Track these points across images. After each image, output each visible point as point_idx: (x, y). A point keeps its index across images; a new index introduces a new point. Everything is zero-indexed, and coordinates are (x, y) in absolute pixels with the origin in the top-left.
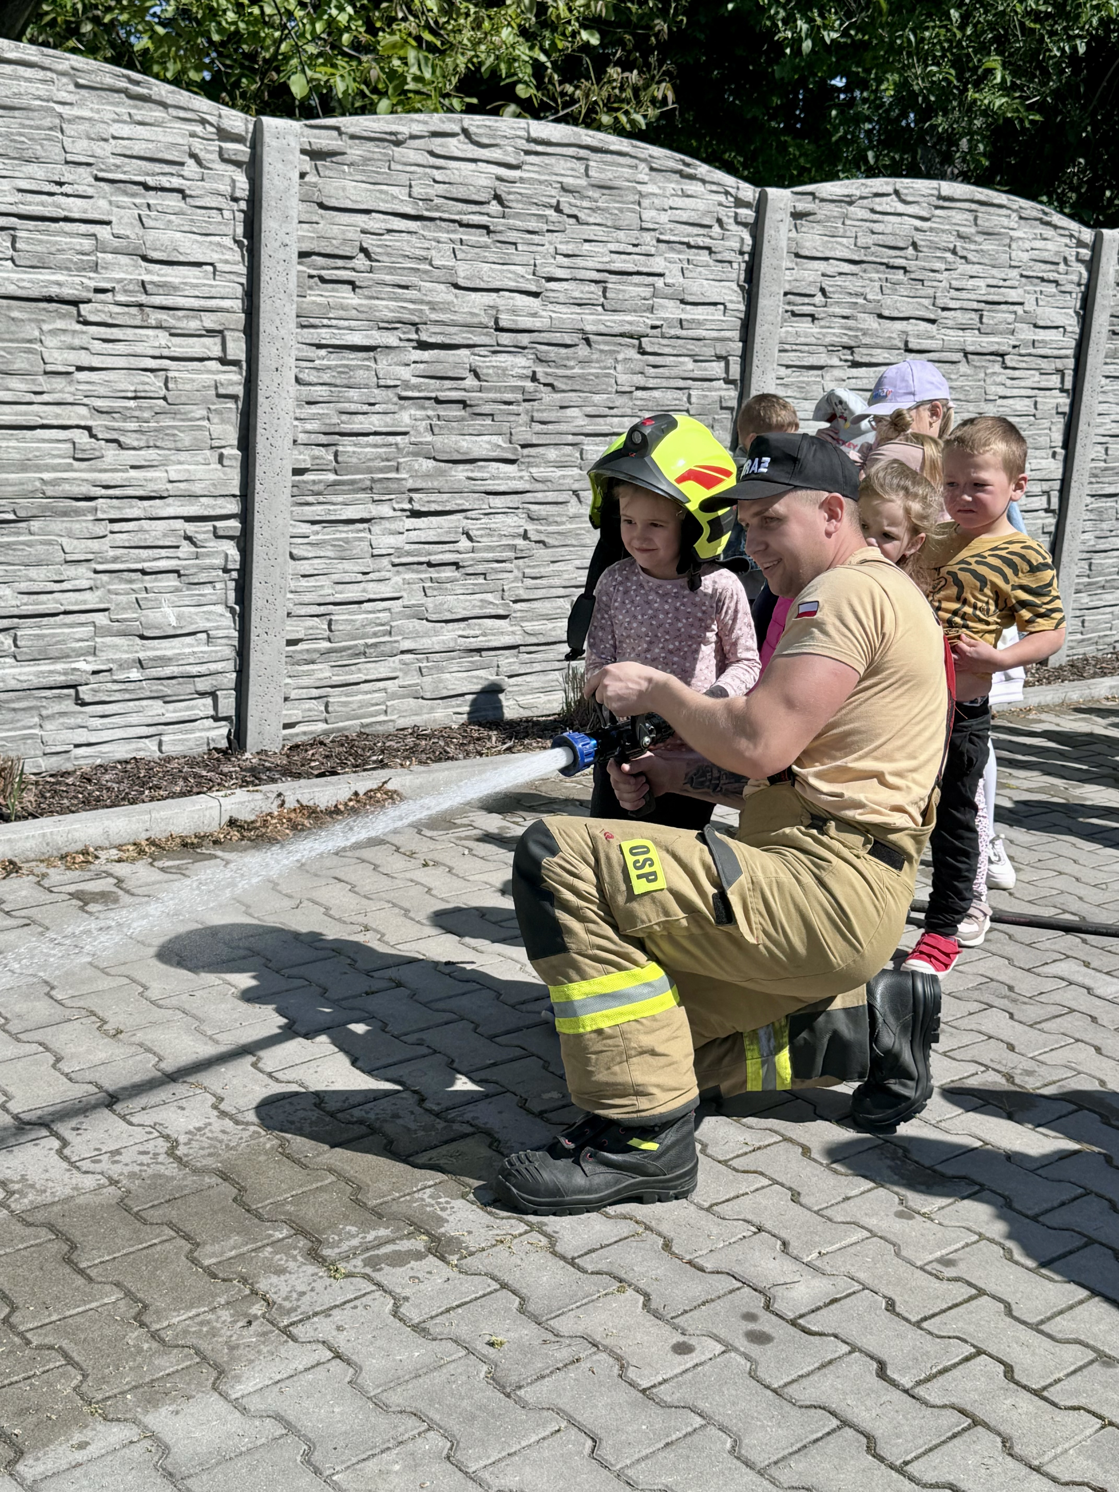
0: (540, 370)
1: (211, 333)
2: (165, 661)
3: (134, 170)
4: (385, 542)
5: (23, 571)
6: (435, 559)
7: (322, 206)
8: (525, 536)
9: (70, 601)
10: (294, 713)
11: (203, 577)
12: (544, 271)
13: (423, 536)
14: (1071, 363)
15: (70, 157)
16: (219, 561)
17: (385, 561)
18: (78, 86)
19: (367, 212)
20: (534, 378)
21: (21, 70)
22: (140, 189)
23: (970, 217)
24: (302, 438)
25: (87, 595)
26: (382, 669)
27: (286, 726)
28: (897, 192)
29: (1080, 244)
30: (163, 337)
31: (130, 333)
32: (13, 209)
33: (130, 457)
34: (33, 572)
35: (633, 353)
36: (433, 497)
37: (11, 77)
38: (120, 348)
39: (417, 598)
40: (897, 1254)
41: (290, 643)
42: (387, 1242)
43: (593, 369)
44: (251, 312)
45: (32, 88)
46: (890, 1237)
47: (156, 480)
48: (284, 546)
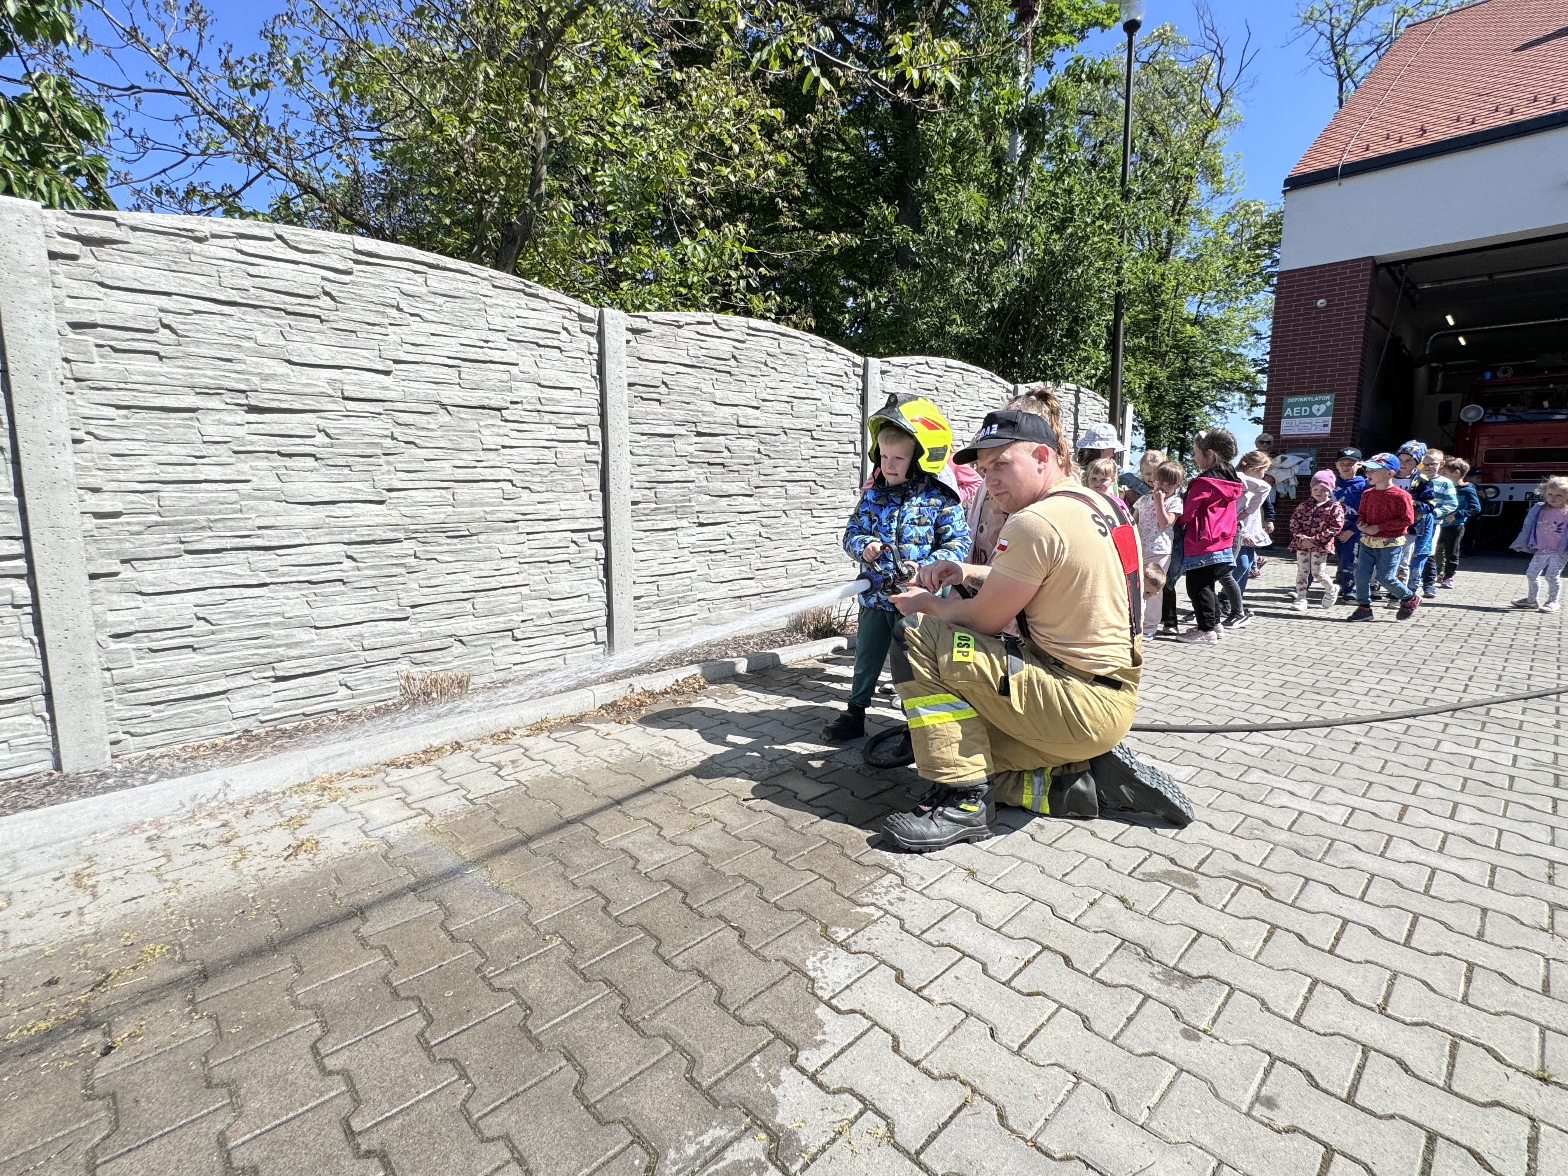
0: (762, 448)
1: (581, 426)
2: (564, 612)
3: (531, 335)
4: (685, 541)
5: (476, 565)
6: (713, 549)
7: (640, 359)
8: (760, 535)
9: (505, 581)
10: (641, 637)
11: (583, 564)
12: (759, 396)
13: (706, 537)
15: (491, 327)
16: (593, 555)
17: (686, 551)
18: (494, 286)
19: (666, 363)
20: (759, 452)
21: (458, 275)
22: (535, 346)
23: (961, 376)
24: (636, 485)
25: (516, 577)
26: (688, 610)
28: (927, 363)
30: (553, 429)
31: (533, 427)
32: (458, 355)
33: (537, 497)
34: (482, 565)
35: (809, 439)
36: (710, 515)
38: (528, 435)
39: (706, 570)
40: (1217, 1096)
41: (636, 598)
42: (725, 1148)
43: (789, 447)
44: (603, 415)
45: (466, 286)
46: (1196, 1070)
47: (553, 510)
48: (629, 545)
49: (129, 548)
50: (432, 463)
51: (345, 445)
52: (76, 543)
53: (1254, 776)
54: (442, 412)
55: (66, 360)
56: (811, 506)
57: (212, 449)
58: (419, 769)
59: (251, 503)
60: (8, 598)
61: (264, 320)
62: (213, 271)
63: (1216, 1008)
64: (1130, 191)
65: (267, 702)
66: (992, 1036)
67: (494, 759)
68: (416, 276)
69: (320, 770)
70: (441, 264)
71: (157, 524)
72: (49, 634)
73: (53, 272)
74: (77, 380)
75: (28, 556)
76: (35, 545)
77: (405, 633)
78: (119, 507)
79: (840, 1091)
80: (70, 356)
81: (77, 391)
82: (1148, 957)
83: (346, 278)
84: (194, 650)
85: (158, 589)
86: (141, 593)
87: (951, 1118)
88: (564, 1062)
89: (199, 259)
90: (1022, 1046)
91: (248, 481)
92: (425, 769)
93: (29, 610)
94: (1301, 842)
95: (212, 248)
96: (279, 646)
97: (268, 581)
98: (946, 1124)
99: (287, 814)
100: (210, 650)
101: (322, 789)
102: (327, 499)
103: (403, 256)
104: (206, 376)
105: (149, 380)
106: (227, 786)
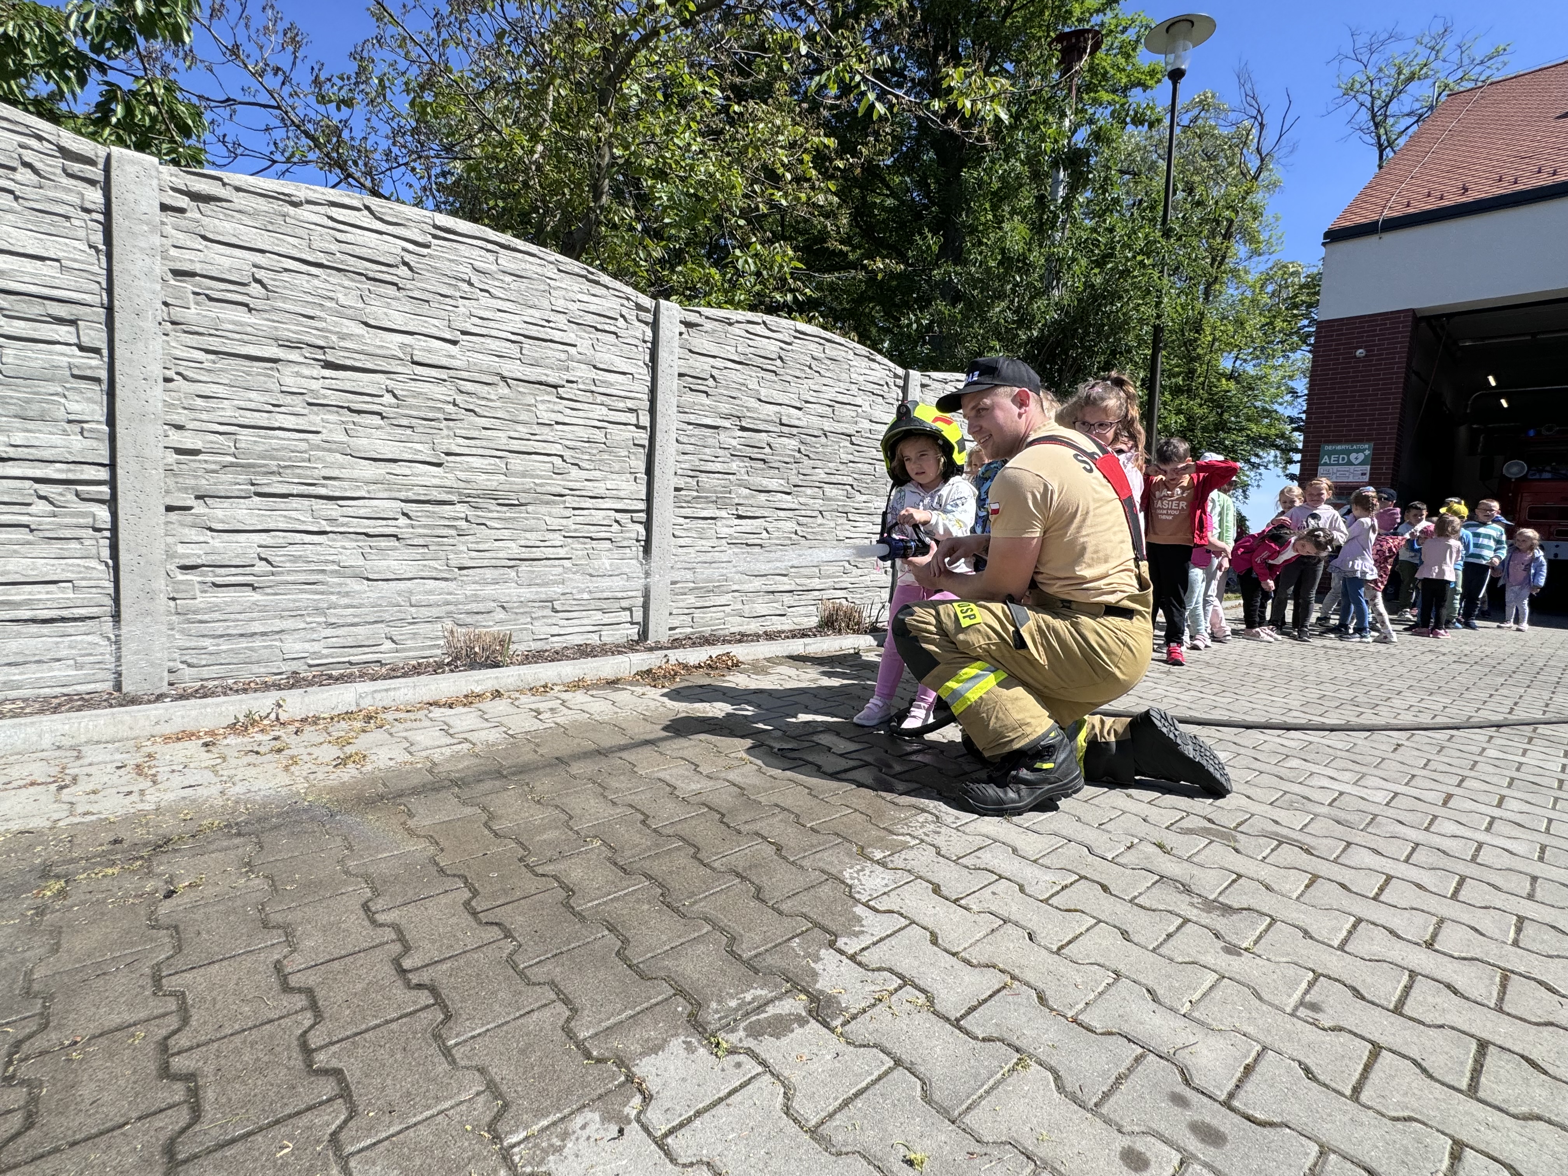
0: (803, 449)
1: (631, 410)
3: (590, 319)
4: (724, 531)
5: (523, 534)
6: (750, 542)
7: (690, 351)
8: (795, 533)
9: (550, 553)
10: (675, 622)
11: (625, 544)
12: (802, 397)
13: (744, 529)
15: (554, 308)
16: (634, 536)
17: (724, 542)
18: (559, 270)
19: (714, 357)
20: (799, 451)
21: (527, 257)
22: (593, 330)
24: (680, 472)
25: (559, 550)
26: (723, 600)
27: (671, 629)
30: (604, 410)
31: (587, 407)
32: (521, 332)
33: (585, 474)
34: (528, 535)
35: (848, 444)
36: (749, 509)
38: (581, 414)
40: (1260, 999)
41: (673, 583)
42: (766, 1004)
43: (829, 450)
44: (653, 401)
45: (534, 268)
46: (1238, 977)
47: (599, 488)
48: (669, 530)
49: (205, 484)
50: (489, 432)
51: (410, 407)
52: (157, 474)
53: (1294, 763)
54: (502, 384)
55: (166, 304)
56: (846, 509)
57: (288, 399)
58: (460, 709)
59: (321, 453)
60: (90, 521)
61: (347, 283)
62: (303, 233)
63: (1258, 933)
64: (1171, 230)
65: (316, 647)
66: (1031, 939)
67: (533, 706)
68: (488, 254)
69: (367, 704)
70: (513, 245)
71: (232, 465)
72: (124, 557)
73: (163, 223)
74: (173, 323)
75: (112, 483)
76: (120, 472)
77: (450, 594)
78: (199, 445)
79: (879, 969)
80: (169, 301)
81: (172, 333)
82: (1187, 890)
83: (425, 251)
84: (254, 588)
85: (227, 527)
86: (211, 529)
87: (991, 996)
88: (606, 932)
89: (293, 221)
90: (1059, 949)
91: (318, 432)
92: (466, 709)
93: (107, 534)
94: (1342, 815)
95: (306, 213)
96: (332, 593)
97: (328, 529)
98: (985, 1001)
99: (336, 734)
100: (269, 590)
101: (369, 718)
102: (390, 456)
103: (478, 234)
104: (289, 330)
105: (237, 329)
106: (280, 706)
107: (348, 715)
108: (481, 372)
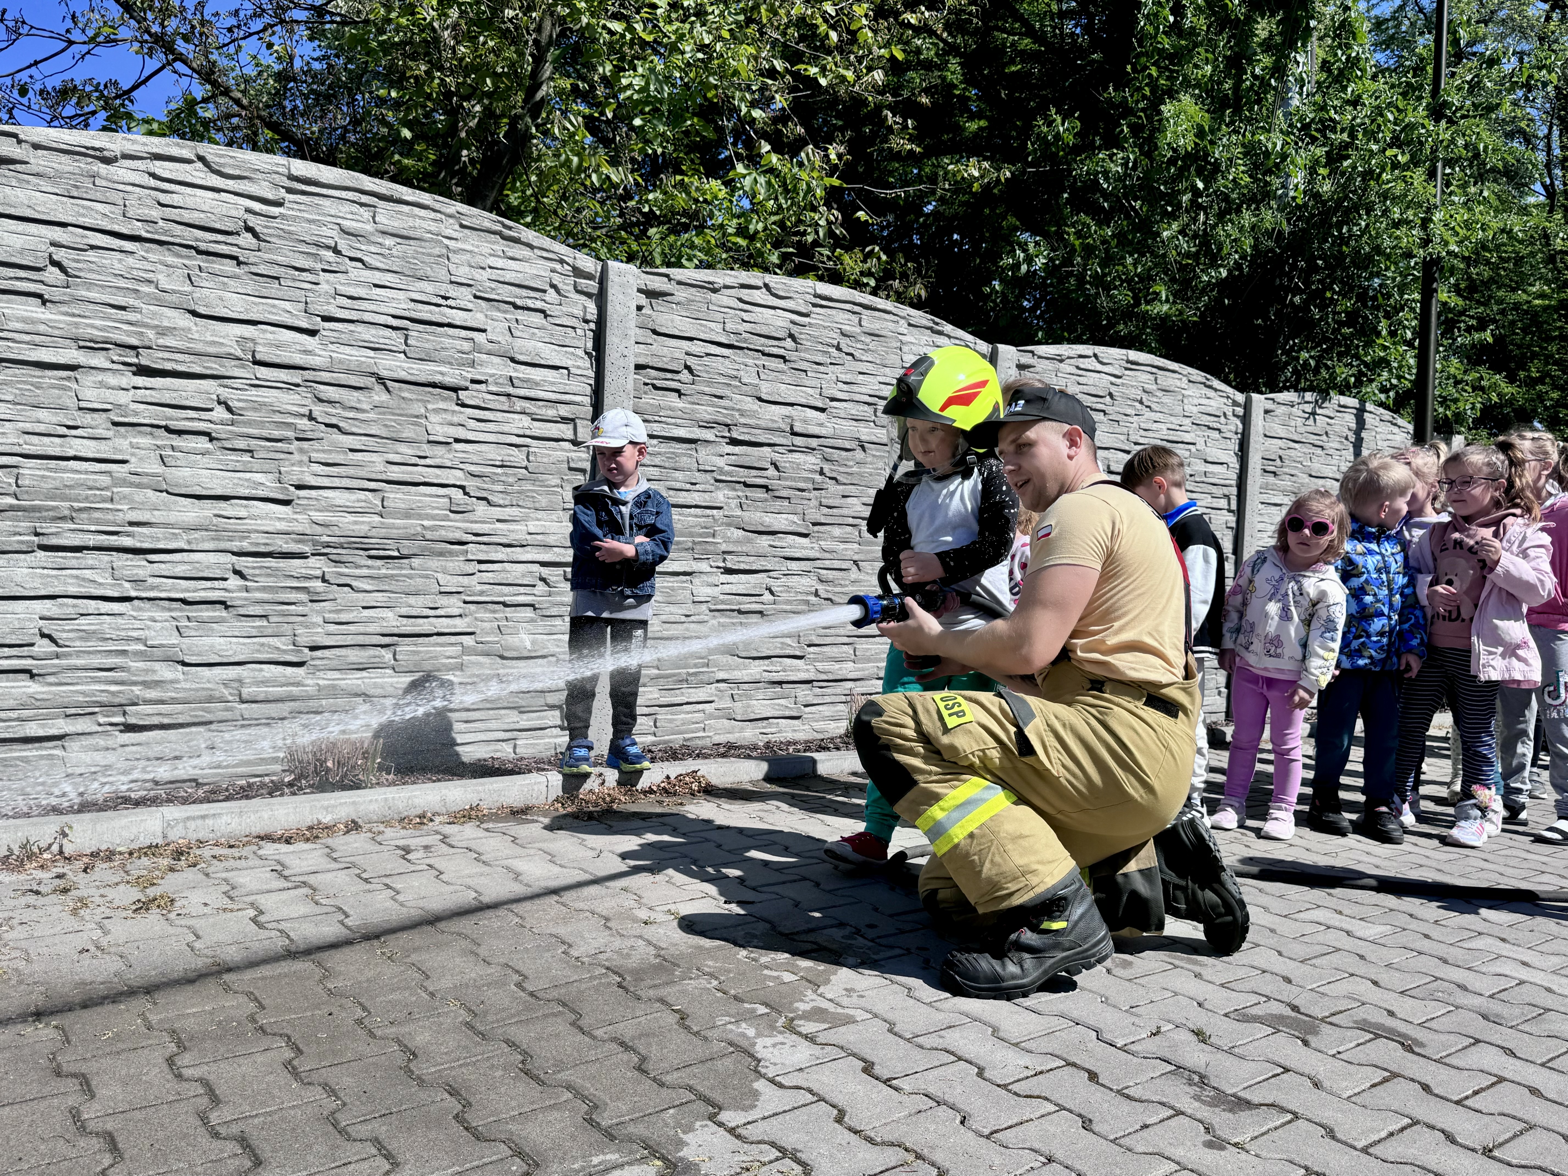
0: (827, 467)
1: (565, 420)
3: (506, 293)
4: (704, 592)
5: (405, 599)
6: (744, 608)
7: (655, 332)
8: (816, 594)
9: (440, 626)
11: (551, 611)
12: (827, 393)
13: (735, 590)
14: (1234, 491)
15: (453, 279)
17: (703, 607)
18: (462, 226)
19: (691, 339)
20: (822, 473)
21: (416, 210)
22: (510, 308)
23: (1152, 377)
25: (457, 621)
26: (702, 694)
28: (1095, 356)
29: (1235, 403)
30: (526, 420)
31: (498, 416)
32: (406, 314)
33: (496, 512)
34: (412, 600)
36: (742, 559)
37: (408, 215)
38: (489, 426)
43: (868, 468)
44: (597, 406)
45: (425, 225)
47: (517, 532)
50: (359, 456)
51: (250, 423)
54: (378, 388)
57: (88, 418)
58: (301, 845)
59: (126, 490)
61: (170, 259)
62: (117, 197)
63: (1265, 1129)
65: (111, 758)
66: (962, 1123)
67: (401, 843)
68: (362, 210)
69: (177, 835)
70: (396, 195)
71: (12, 508)
77: (298, 684)
79: (759, 1142)
82: (1203, 1083)
83: (275, 211)
84: (32, 676)
85: (1, 593)
88: (446, 1095)
89: (104, 183)
90: (992, 1133)
91: (124, 462)
92: (309, 845)
94: (1499, 1009)
95: (121, 172)
96: (135, 683)
97: (133, 594)
99: (135, 873)
100: (51, 679)
101: (178, 854)
102: (219, 492)
103: (349, 184)
104: (93, 326)
105: (27, 328)
106: (65, 835)
107: (152, 850)
108: (349, 372)
